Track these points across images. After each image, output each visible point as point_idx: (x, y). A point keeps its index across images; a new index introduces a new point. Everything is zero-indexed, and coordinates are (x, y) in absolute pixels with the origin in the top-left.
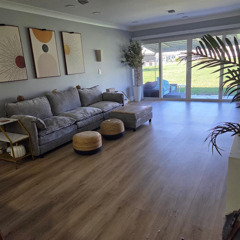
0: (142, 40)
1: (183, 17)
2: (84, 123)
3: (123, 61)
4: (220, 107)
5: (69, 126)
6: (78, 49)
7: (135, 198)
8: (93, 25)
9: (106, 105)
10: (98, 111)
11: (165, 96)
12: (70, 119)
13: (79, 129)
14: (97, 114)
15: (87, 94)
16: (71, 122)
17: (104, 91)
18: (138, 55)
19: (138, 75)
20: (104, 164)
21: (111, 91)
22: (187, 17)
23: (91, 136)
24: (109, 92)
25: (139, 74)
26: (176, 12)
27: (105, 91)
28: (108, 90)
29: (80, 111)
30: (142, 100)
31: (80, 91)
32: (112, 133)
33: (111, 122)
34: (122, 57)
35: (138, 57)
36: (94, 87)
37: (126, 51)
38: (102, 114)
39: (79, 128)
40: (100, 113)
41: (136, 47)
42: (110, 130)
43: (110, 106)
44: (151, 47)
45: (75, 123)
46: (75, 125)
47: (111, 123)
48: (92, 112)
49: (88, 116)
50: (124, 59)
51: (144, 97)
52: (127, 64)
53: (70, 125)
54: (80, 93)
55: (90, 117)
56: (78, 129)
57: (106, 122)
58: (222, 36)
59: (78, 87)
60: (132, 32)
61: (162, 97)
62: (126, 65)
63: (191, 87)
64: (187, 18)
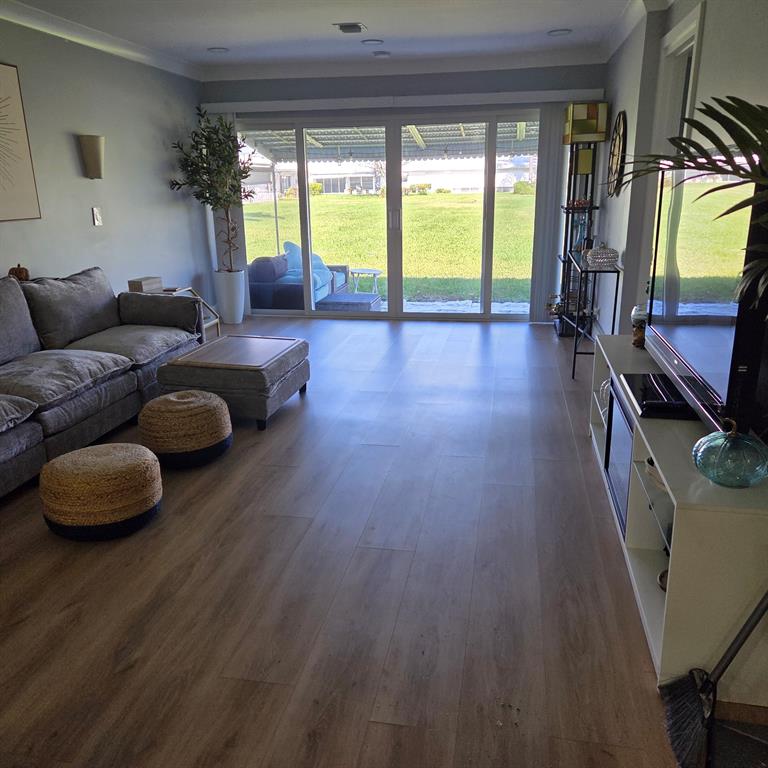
0: (238, 115)
1: (376, 53)
2: (69, 414)
3: (178, 184)
4: (486, 337)
5: (9, 430)
6: (11, 126)
7: (354, 684)
8: (64, 39)
9: (143, 341)
10: (116, 363)
11: (320, 305)
12: (12, 401)
13: (50, 439)
14: (113, 376)
15: (59, 298)
16: (19, 415)
17: (120, 288)
18: (230, 164)
19: (232, 233)
20: (192, 566)
21: (148, 289)
22: (388, 53)
23: (121, 464)
24: (141, 290)
25: (233, 229)
26: (364, 33)
27: (126, 289)
28: (135, 285)
29: (46, 368)
30: (246, 318)
31: (33, 287)
32: (191, 446)
33: (185, 403)
34: (172, 168)
35: (228, 171)
36: (83, 272)
37: (186, 148)
38: (131, 372)
39: (50, 436)
40: (125, 372)
41: (221, 137)
42: (181, 433)
43: (159, 343)
44: (262, 141)
45: (35, 417)
46: (35, 424)
47: (185, 406)
48: (95, 368)
49: (83, 385)
50: (180, 177)
51: (253, 307)
52: (189, 195)
53: (11, 425)
54: (29, 296)
55: (87, 388)
56: (45, 437)
57: (159, 402)
58: (484, 124)
59: (19, 273)
60: (198, 82)
61: (313, 308)
62: (185, 196)
63: (404, 276)
64: (386, 56)
